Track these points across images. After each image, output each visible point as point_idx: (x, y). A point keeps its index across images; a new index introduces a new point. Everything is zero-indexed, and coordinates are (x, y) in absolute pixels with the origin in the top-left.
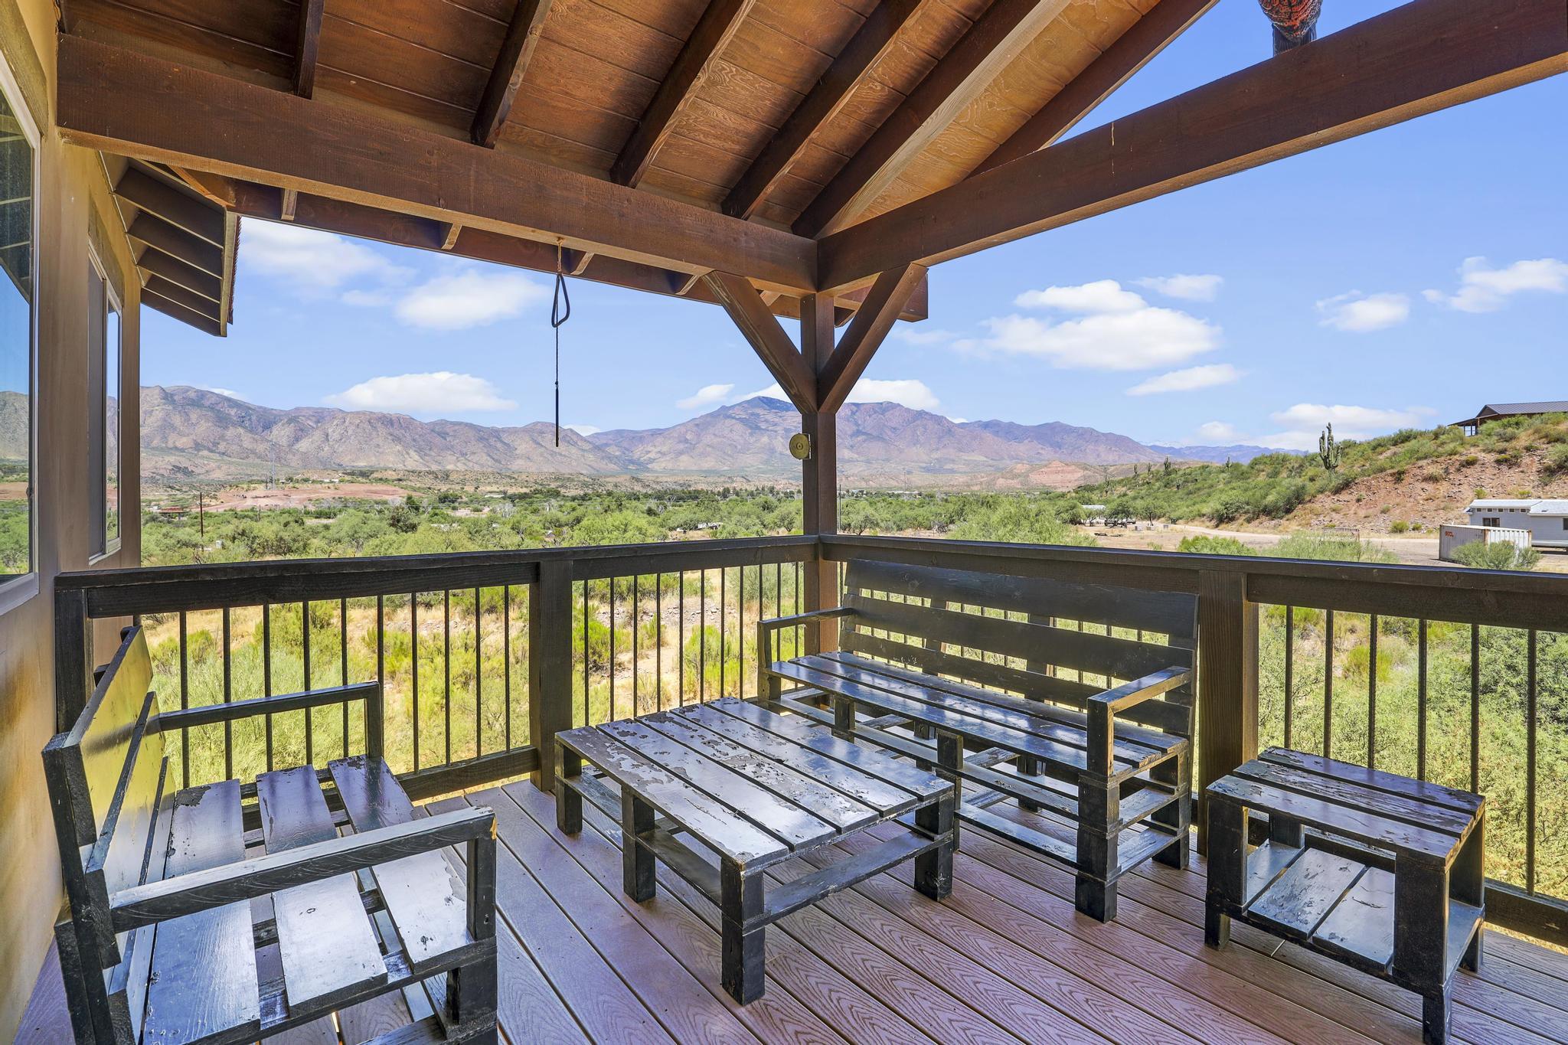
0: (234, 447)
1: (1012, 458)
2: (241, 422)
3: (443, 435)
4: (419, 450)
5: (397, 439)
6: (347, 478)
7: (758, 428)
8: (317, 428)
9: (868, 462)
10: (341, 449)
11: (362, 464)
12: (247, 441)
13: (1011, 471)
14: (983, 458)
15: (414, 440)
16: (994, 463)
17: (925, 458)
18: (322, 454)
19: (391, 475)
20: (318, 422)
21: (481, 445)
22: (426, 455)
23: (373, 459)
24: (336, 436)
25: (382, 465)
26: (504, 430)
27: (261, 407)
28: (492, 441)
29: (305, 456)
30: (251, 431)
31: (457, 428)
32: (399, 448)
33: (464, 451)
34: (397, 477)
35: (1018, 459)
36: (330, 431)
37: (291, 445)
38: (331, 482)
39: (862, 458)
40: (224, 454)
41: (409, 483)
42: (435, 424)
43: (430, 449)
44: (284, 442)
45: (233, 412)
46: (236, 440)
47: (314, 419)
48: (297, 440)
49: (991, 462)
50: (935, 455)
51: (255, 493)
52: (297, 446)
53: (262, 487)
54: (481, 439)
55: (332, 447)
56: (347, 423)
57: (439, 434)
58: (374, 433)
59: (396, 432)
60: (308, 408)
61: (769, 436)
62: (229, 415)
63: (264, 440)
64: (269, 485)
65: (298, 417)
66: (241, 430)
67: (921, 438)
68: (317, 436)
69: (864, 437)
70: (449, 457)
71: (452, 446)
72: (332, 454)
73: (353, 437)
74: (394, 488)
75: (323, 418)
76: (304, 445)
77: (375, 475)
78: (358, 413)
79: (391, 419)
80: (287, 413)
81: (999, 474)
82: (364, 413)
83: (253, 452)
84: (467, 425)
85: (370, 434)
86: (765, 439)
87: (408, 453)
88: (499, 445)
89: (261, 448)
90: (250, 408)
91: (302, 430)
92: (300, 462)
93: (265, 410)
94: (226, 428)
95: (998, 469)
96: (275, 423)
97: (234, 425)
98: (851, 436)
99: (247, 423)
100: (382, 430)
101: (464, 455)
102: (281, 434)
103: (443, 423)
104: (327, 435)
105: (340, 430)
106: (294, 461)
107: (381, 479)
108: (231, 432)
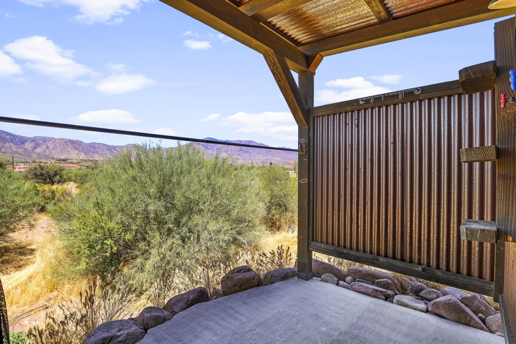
0: (9, 150)
1: (289, 159)
2: (12, 141)
3: (94, 148)
4: (85, 153)
5: (76, 149)
6: (57, 162)
7: (208, 148)
8: (44, 144)
9: (244, 159)
10: (53, 152)
11: (62, 157)
12: (14, 148)
13: (289, 163)
14: (280, 159)
15: (83, 149)
16: (284, 160)
17: (262, 159)
18: (46, 153)
19: (75, 161)
20: (44, 142)
21: (109, 151)
22: (87, 154)
23: (67, 155)
24: (52, 147)
25: (70, 158)
26: (117, 146)
27: (20, 136)
28: (113, 150)
29: (39, 154)
30: (16, 144)
31: (99, 145)
32: (77, 152)
33: (102, 153)
34: (77, 162)
35: (291, 159)
36: (49, 145)
37: (33, 150)
38: (51, 163)
39: (242, 158)
40: (4, 153)
41: (82, 164)
42: (91, 144)
43: (89, 153)
44: (30, 149)
45: (8, 137)
46: (10, 148)
47: (42, 141)
48: (35, 148)
49: (282, 160)
50: (265, 158)
51: (19, 167)
52: (35, 150)
53: (22, 164)
54: (108, 149)
55: (50, 151)
56: (56, 143)
57: (92, 147)
58: (67, 146)
59: (76, 146)
60: (40, 137)
61: (211, 151)
62: (6, 138)
63: (21, 148)
64: (26, 164)
65: (36, 140)
66: (12, 144)
67: (261, 152)
68: (44, 147)
69: (243, 151)
70: (97, 156)
71: (98, 152)
72: (50, 154)
73: (58, 148)
74: (76, 166)
75: (46, 140)
76: (38, 150)
77: (68, 161)
78: (60, 139)
79: (74, 142)
80: (31, 138)
81: (286, 164)
82: (63, 139)
83: (17, 152)
84: (103, 144)
85: (66, 147)
86: (210, 152)
87: (80, 154)
88: (115, 152)
89: (20, 151)
90: (15, 136)
91: (37, 145)
92: (37, 156)
93: (22, 137)
94: (5, 143)
95: (284, 162)
96: (26, 142)
97: (9, 142)
98: (239, 151)
99: (14, 142)
100: (70, 146)
101: (102, 155)
102: (29, 146)
103: (94, 143)
104: (48, 147)
105: (53, 145)
106: (35, 156)
107: (71, 162)
108: (7, 145)
